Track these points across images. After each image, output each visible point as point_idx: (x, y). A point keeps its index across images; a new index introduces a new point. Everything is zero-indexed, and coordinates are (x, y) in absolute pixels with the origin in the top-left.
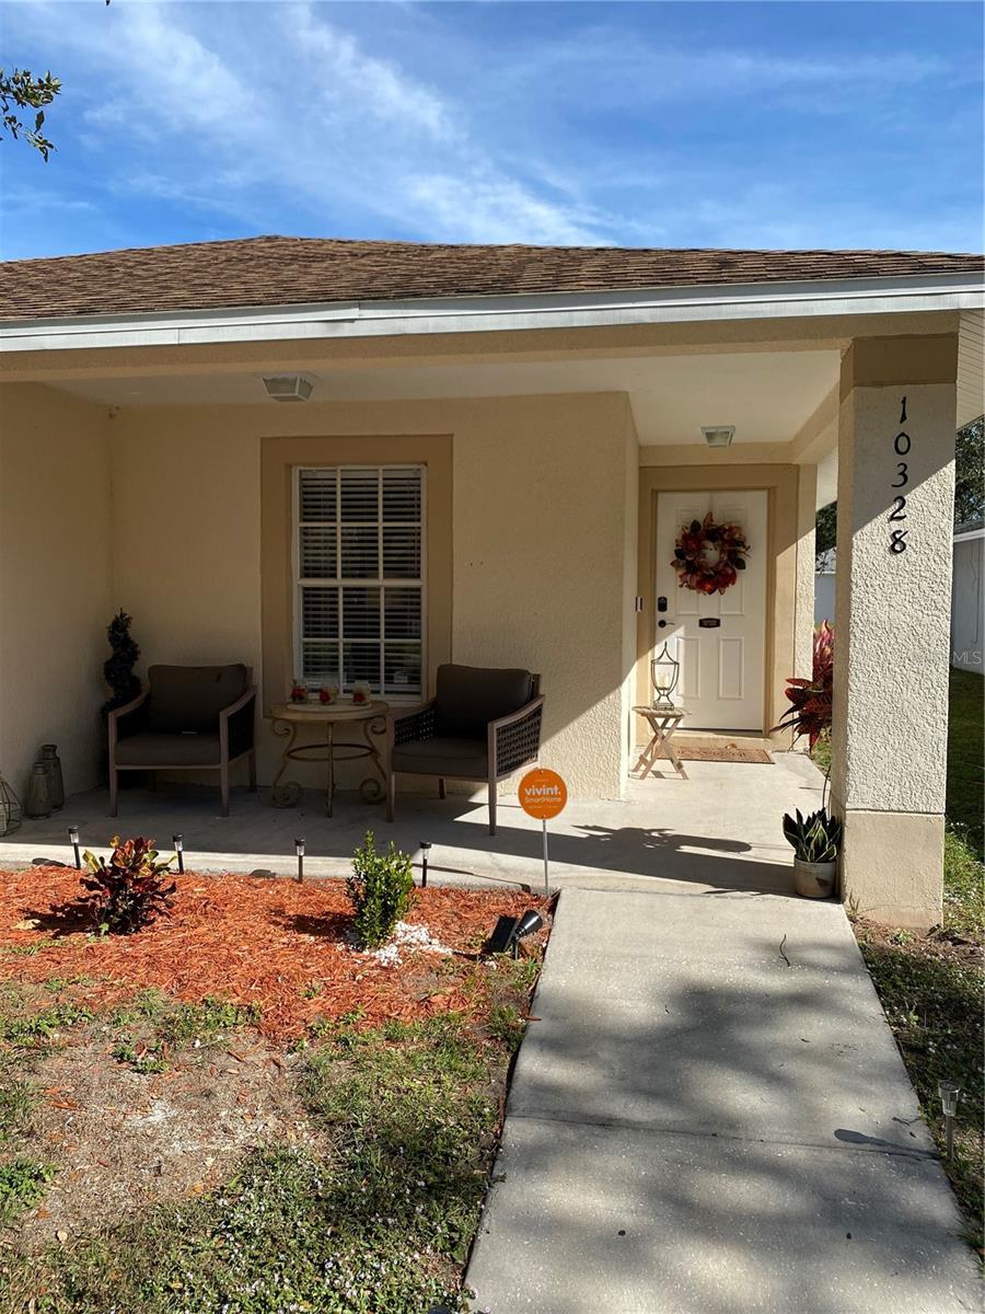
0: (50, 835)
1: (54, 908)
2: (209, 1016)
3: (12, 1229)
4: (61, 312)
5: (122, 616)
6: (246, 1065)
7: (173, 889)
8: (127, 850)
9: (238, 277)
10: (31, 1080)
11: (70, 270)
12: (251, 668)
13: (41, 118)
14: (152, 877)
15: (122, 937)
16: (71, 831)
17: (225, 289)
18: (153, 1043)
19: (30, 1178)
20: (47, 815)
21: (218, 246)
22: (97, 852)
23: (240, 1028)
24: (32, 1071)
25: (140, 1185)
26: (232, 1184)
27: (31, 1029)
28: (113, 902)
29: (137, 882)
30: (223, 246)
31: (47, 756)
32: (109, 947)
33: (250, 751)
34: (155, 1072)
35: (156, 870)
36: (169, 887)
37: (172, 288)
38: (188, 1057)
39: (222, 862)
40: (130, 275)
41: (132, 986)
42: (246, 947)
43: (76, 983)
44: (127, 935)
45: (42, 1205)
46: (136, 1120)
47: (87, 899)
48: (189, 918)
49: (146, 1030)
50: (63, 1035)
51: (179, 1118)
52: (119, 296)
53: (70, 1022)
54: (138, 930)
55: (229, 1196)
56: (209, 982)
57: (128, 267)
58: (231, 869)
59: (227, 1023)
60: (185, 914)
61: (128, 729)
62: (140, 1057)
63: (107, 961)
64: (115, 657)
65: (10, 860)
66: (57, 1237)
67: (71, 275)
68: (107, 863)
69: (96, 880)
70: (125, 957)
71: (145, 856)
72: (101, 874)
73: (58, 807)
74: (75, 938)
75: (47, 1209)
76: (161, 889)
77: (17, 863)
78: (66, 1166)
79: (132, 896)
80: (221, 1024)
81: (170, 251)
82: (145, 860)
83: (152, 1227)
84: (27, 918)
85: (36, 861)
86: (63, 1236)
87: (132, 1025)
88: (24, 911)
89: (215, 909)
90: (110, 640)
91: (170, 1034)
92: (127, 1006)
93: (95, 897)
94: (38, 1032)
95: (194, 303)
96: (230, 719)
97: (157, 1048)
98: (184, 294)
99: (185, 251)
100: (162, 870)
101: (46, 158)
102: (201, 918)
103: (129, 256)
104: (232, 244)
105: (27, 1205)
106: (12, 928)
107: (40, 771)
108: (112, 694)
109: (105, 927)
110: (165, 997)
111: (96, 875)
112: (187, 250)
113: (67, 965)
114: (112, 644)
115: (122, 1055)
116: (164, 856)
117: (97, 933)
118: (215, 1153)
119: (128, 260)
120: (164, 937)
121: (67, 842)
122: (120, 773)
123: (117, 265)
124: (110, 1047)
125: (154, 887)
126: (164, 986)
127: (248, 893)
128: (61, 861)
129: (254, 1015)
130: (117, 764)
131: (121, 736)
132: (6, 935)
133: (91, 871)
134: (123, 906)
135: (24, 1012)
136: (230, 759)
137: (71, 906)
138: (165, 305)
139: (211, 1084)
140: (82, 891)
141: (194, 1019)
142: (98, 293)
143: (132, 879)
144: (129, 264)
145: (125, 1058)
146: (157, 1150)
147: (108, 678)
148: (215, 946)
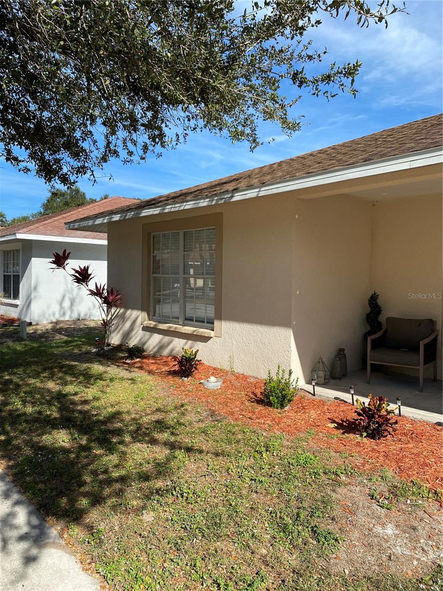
0: (341, 388)
1: (342, 421)
2: (414, 490)
3: (325, 559)
4: (357, 162)
5: (375, 294)
6: (434, 520)
7: (396, 423)
8: (375, 401)
9: (439, 132)
10: (334, 495)
11: (358, 144)
12: (436, 321)
13: (353, 81)
14: (386, 416)
15: (372, 440)
16: (351, 388)
17: (432, 139)
18: (387, 495)
19: (333, 539)
20: (340, 379)
21: (426, 120)
22: (362, 399)
23: (430, 500)
24: (334, 491)
25: (381, 562)
26: (427, 579)
27: (334, 472)
28: (369, 423)
29: (380, 416)
30: (428, 120)
31: (340, 353)
32: (366, 444)
33: (434, 362)
34: (388, 509)
35: (389, 413)
36: (394, 421)
37: (406, 143)
38: (404, 507)
39: (420, 414)
40: (385, 141)
41: (377, 465)
42: (434, 460)
43: (352, 456)
44: (375, 440)
45: (338, 553)
46: (379, 529)
47: (357, 420)
48: (403, 438)
49: (383, 488)
50: (347, 479)
51: (400, 535)
52: (382, 151)
53: (350, 474)
54: (379, 439)
55: (425, 584)
56: (415, 473)
57: (384, 138)
58: (425, 419)
59: (424, 496)
60: (402, 436)
61: (376, 345)
62: (381, 499)
63: (366, 450)
64: (371, 312)
65: (325, 395)
66: (344, 571)
67: (359, 146)
68: (366, 405)
69: (361, 412)
70: (373, 450)
71: (384, 405)
72: (363, 410)
73: (345, 376)
74: (352, 436)
75: (340, 556)
76: (390, 422)
77: (328, 397)
78: (348, 540)
79: (377, 423)
80: (421, 495)
81: (403, 127)
82: (383, 407)
83: (387, 585)
84: (331, 423)
85: (335, 398)
86: (347, 572)
87: (377, 483)
88: (331, 419)
89: (417, 437)
90: (369, 304)
91: (395, 492)
92: (375, 473)
93: (361, 419)
94: (337, 474)
95: (418, 148)
96: (425, 345)
97: (389, 498)
98: (412, 145)
99: (410, 126)
100: (391, 413)
101: (355, 97)
102: (410, 440)
103: (384, 133)
104: (433, 118)
105: (332, 551)
106: (326, 425)
107: (338, 359)
108: (369, 328)
109: (365, 434)
110: (393, 474)
111: (361, 410)
112: (411, 125)
113: (349, 447)
114: (370, 306)
115: (373, 496)
116: (392, 407)
117: (361, 435)
118: (418, 560)
119: (384, 135)
120: (391, 445)
121: (349, 393)
122: (372, 364)
123: (379, 138)
124: (367, 491)
125: (387, 420)
126: (392, 469)
127: (434, 432)
128: (346, 400)
129: (438, 495)
130: (371, 360)
131: (373, 348)
132: (324, 428)
133: (359, 407)
134: (373, 426)
135: (331, 464)
136: (424, 365)
137: (350, 421)
138: (404, 151)
139: (415, 524)
140: (355, 416)
141: (407, 489)
142: (372, 151)
143: (378, 415)
144: (384, 137)
145: (374, 498)
146: (389, 547)
147: (368, 321)
148: (418, 455)
